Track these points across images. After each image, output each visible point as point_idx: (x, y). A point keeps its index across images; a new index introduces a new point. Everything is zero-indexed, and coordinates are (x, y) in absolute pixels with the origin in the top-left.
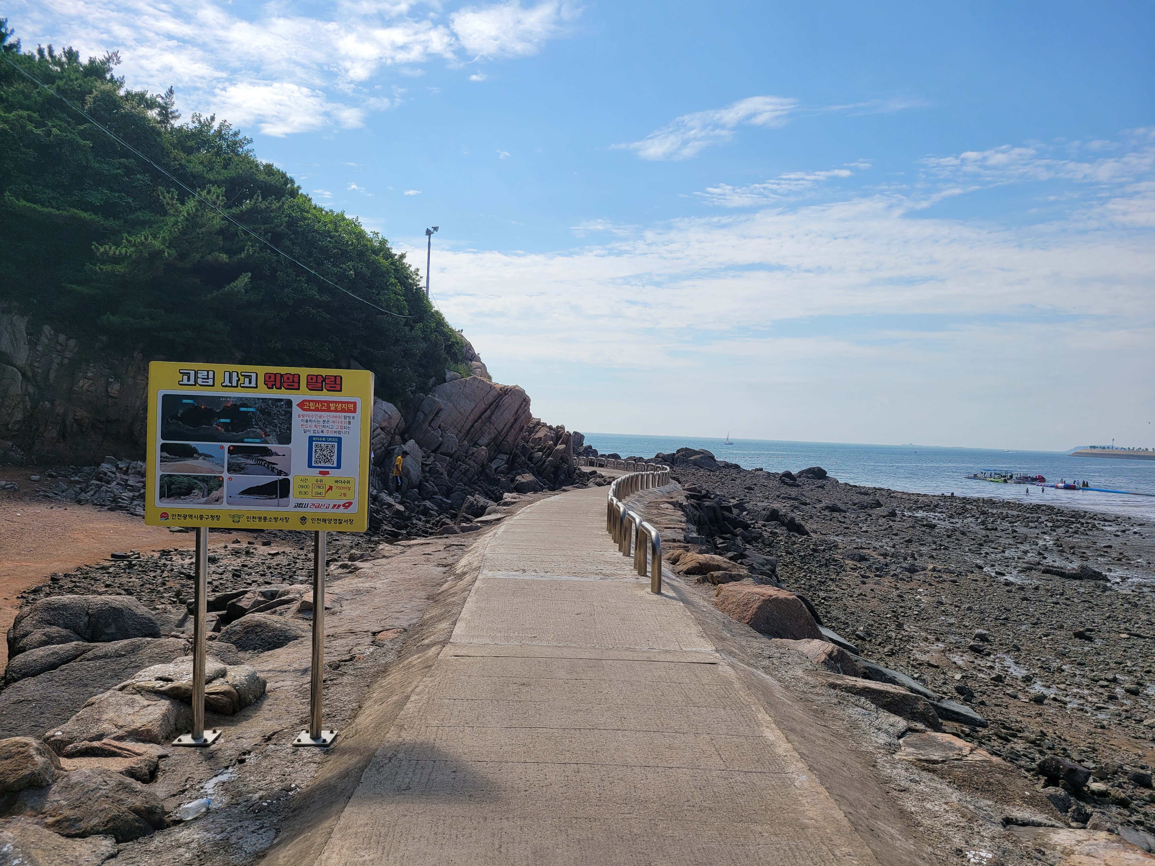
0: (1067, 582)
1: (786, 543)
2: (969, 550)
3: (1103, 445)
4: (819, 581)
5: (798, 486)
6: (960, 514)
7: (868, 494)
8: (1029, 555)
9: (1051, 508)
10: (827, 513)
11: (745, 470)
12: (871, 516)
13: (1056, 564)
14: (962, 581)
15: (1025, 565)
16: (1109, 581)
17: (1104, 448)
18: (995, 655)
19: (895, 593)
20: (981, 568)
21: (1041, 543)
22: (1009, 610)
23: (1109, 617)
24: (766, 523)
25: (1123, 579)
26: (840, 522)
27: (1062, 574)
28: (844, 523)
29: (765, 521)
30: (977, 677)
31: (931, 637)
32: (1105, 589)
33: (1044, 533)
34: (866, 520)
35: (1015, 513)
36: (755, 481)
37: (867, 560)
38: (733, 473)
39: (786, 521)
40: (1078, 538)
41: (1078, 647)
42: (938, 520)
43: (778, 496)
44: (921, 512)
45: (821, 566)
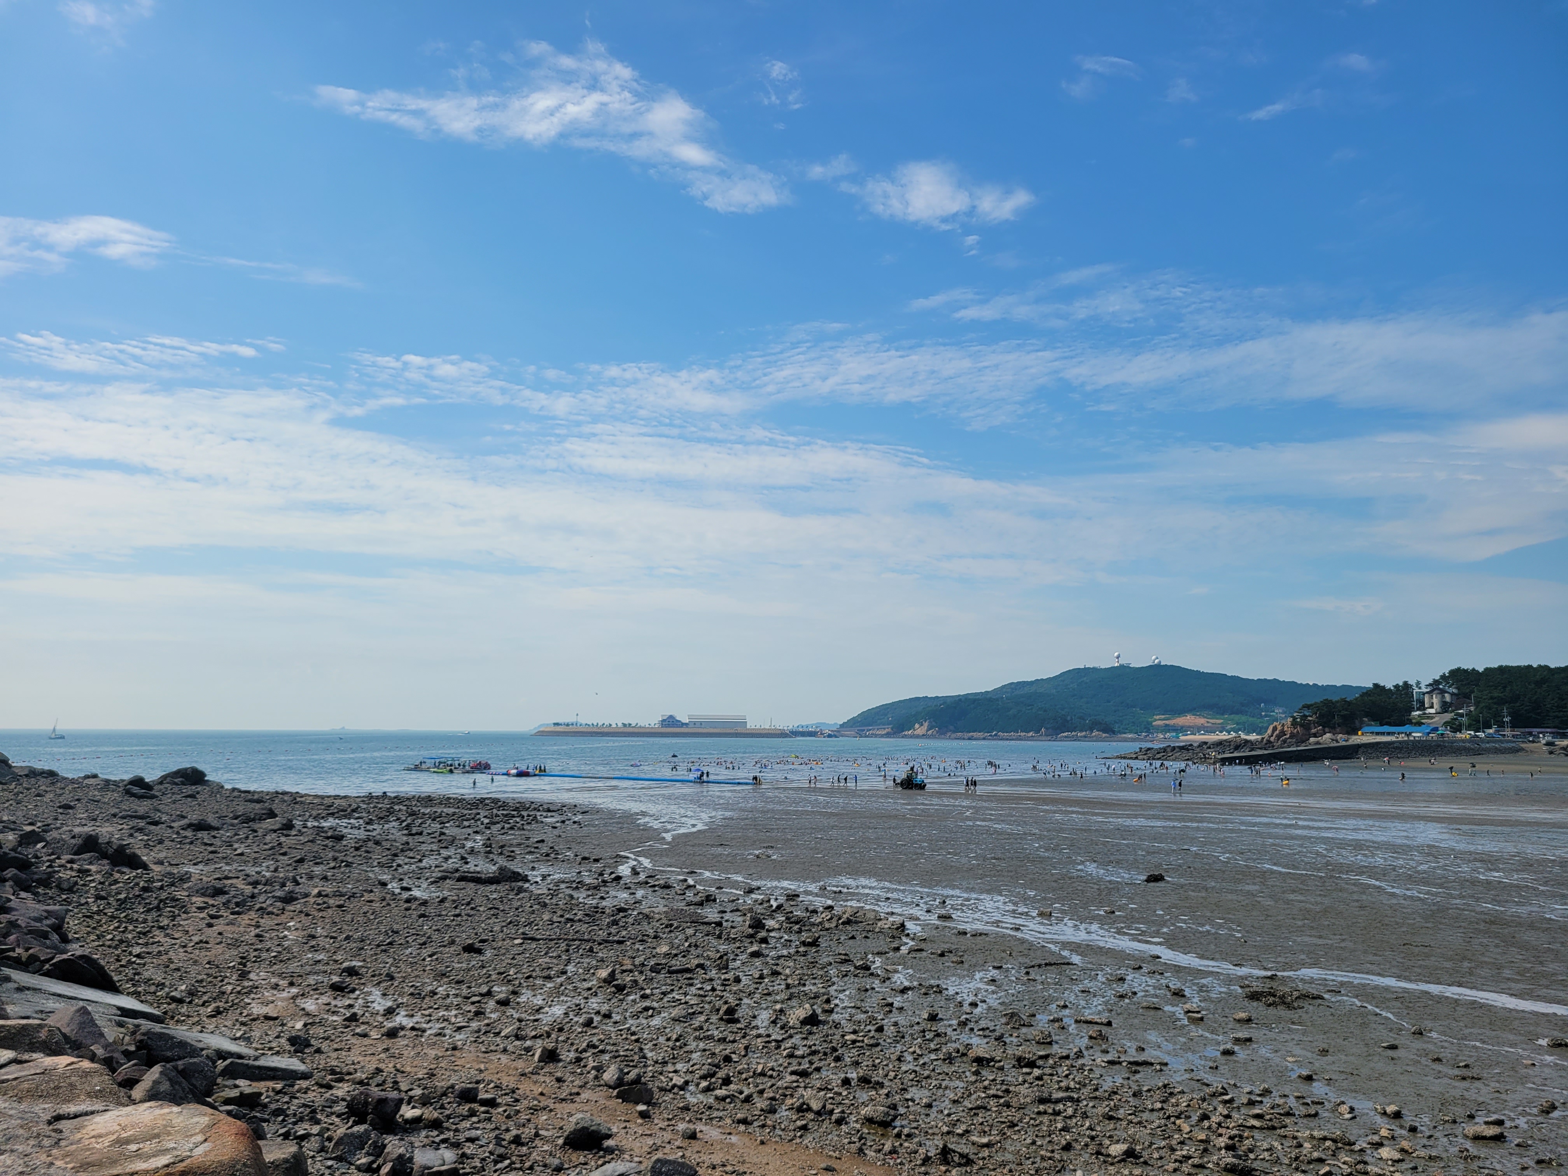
0: (482, 888)
1: (101, 883)
2: (379, 863)
3: (566, 721)
4: (139, 933)
5: (153, 797)
6: (382, 818)
7: (262, 801)
8: (451, 861)
9: (495, 801)
10: (189, 833)
11: (66, 778)
12: (256, 831)
13: (478, 869)
14: (351, 905)
15: (439, 875)
16: (528, 881)
17: (568, 725)
18: (361, 990)
19: (254, 932)
20: (384, 884)
21: (469, 844)
22: (397, 932)
23: (510, 923)
24: (76, 857)
25: (544, 877)
26: (206, 844)
27: (477, 880)
28: (211, 845)
29: (75, 854)
30: (327, 1020)
31: (283, 983)
32: (520, 890)
33: (476, 832)
34: (247, 838)
35: (451, 810)
36: (80, 794)
37: (225, 893)
38: (43, 784)
39: (111, 851)
40: (512, 835)
41: (461, 963)
42: (352, 828)
43: (114, 815)
44: (331, 819)
45: (149, 910)
